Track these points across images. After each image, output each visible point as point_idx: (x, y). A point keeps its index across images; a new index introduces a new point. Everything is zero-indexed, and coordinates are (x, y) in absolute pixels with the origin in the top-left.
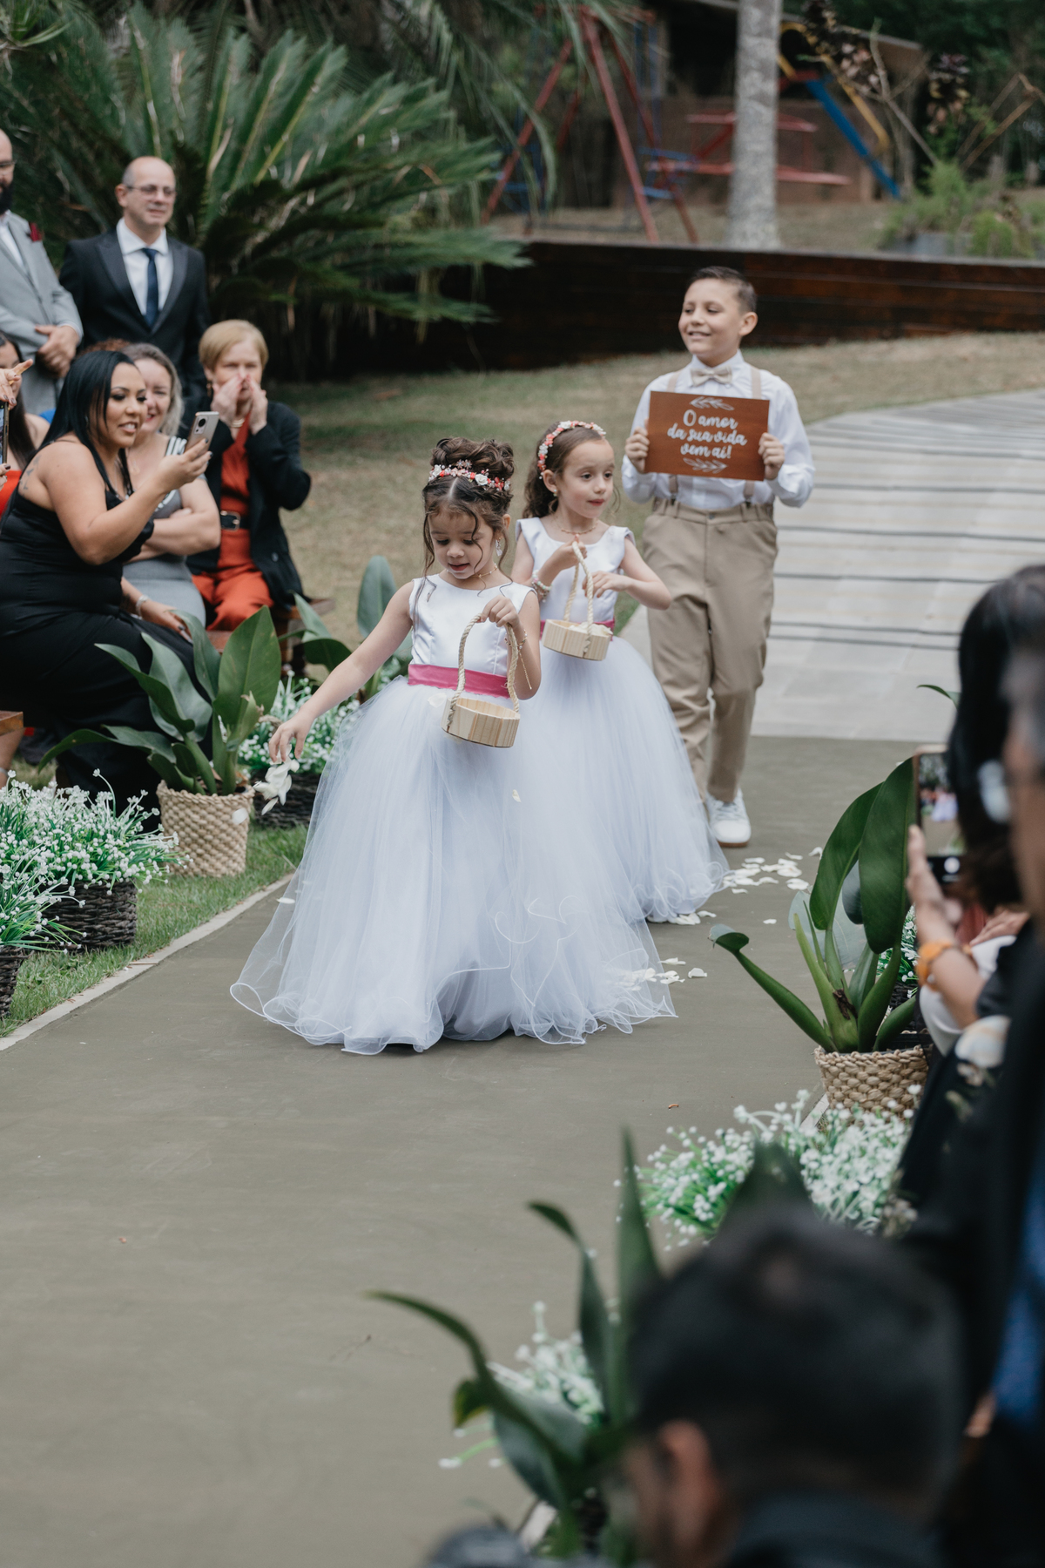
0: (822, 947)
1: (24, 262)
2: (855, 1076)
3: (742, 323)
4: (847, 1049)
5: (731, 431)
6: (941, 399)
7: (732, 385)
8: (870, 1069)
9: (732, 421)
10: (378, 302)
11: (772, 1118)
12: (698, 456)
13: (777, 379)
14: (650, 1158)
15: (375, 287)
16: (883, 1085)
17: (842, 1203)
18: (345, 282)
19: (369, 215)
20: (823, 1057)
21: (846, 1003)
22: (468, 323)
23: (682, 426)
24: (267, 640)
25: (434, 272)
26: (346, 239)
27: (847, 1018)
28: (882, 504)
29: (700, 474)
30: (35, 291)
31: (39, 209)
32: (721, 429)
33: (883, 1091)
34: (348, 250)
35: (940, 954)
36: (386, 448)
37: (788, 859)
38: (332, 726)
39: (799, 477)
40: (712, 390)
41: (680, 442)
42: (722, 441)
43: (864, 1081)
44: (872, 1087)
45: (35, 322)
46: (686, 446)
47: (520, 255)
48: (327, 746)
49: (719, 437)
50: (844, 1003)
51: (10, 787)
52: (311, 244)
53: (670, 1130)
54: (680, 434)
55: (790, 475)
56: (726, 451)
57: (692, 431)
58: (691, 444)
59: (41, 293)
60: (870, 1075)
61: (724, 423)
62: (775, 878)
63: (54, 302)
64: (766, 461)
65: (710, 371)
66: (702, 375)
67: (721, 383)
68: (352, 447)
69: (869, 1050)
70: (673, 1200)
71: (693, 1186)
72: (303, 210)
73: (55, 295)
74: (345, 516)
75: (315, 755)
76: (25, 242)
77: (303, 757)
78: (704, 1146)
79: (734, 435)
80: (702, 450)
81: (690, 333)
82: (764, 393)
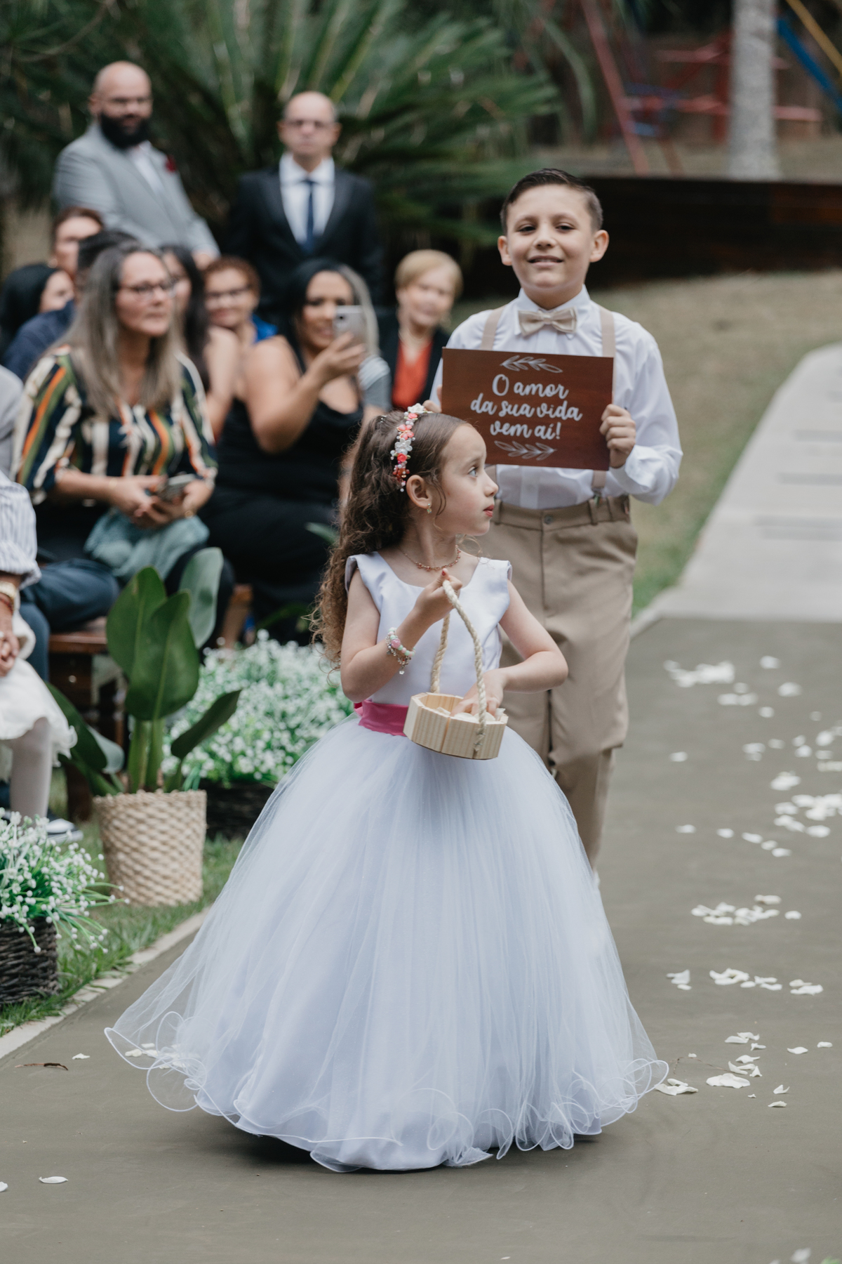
3: (594, 245)
5: (560, 403)
7: (576, 335)
9: (561, 388)
12: (515, 438)
13: (636, 327)
19: (437, 148)
23: (489, 396)
26: (414, 168)
32: (546, 399)
39: (656, 466)
40: (547, 344)
41: (488, 419)
42: (547, 416)
46: (498, 423)
49: (543, 410)
54: (488, 407)
55: (643, 462)
56: (554, 430)
57: (504, 403)
58: (503, 421)
61: (549, 392)
64: (609, 444)
65: (546, 316)
66: (535, 321)
67: (560, 333)
72: (372, 144)
79: (563, 408)
80: (518, 429)
81: (533, 261)
82: (619, 347)
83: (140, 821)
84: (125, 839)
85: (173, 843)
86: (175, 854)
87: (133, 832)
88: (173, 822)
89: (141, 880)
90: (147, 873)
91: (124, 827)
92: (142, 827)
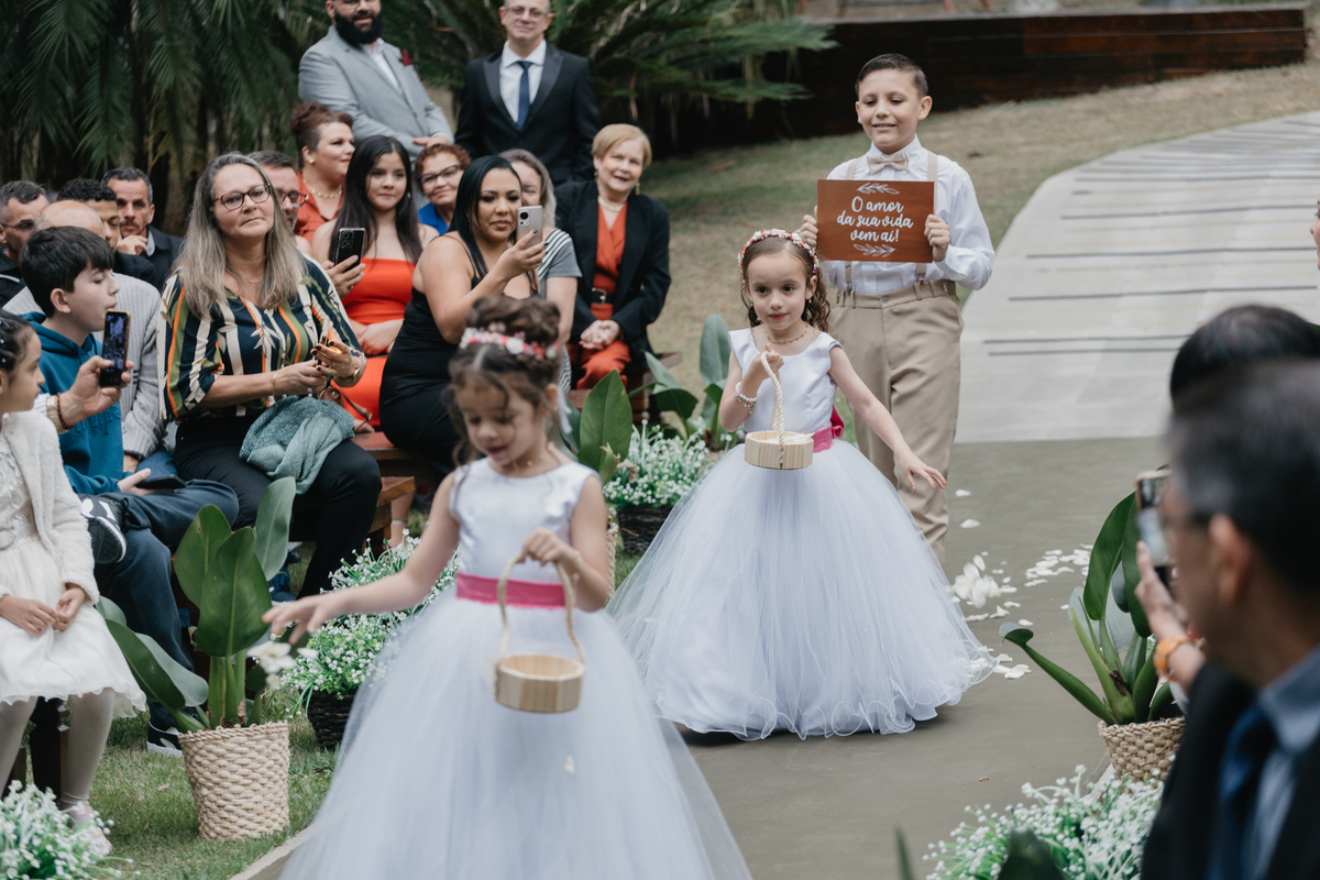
0: (1097, 634)
1: (400, 84)
2: (1134, 744)
3: (920, 107)
4: (1125, 721)
5: (898, 215)
6: (1201, 131)
7: (908, 172)
8: (1146, 737)
9: (898, 204)
10: (707, 90)
11: (1054, 792)
12: (867, 242)
13: (954, 165)
14: (953, 833)
15: (707, 78)
16: (1159, 750)
17: (1117, 861)
18: (676, 74)
19: (693, 16)
20: (1105, 729)
21: (1121, 681)
22: (786, 101)
23: (850, 213)
24: (618, 397)
25: (756, 58)
26: (677, 37)
27: (1123, 694)
28: (1152, 228)
29: (870, 258)
30: (411, 108)
31: (412, 35)
32: (888, 213)
33: (1159, 755)
34: (679, 46)
35: (1176, 649)
36: (725, 213)
37: (1083, 549)
38: (683, 465)
40: (889, 176)
41: (849, 229)
42: (889, 225)
43: (1142, 748)
44: (1149, 752)
45: (414, 136)
46: (856, 231)
47: (825, 39)
48: (680, 482)
49: (887, 221)
50: (1120, 682)
51: (406, 543)
52: (646, 44)
53: (968, 808)
54: (849, 221)
56: (894, 235)
57: (860, 217)
58: (859, 230)
59: (415, 110)
60: (1147, 742)
61: (890, 208)
62: (1070, 567)
63: (427, 115)
64: (932, 243)
65: (887, 158)
66: (879, 162)
67: (897, 170)
68: (695, 215)
69: (1145, 721)
70: (972, 870)
71: (990, 856)
72: (637, 16)
73: (428, 110)
74: (693, 276)
75: (670, 490)
76: (399, 67)
77: (661, 493)
78: (996, 820)
79: (900, 219)
80: (871, 235)
81: (875, 126)
82: (939, 179)
83: (221, 756)
84: (207, 774)
85: (254, 775)
86: (257, 786)
87: (214, 767)
88: (254, 754)
89: (225, 815)
90: (230, 807)
91: (206, 762)
92: (223, 762)
